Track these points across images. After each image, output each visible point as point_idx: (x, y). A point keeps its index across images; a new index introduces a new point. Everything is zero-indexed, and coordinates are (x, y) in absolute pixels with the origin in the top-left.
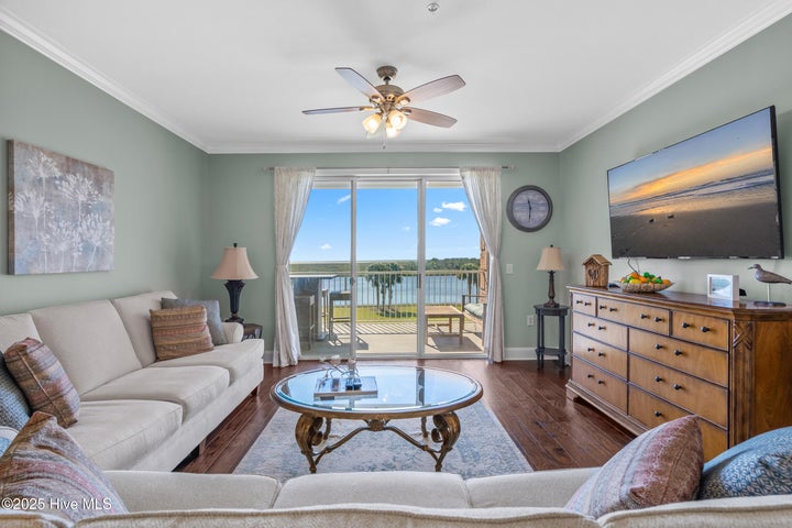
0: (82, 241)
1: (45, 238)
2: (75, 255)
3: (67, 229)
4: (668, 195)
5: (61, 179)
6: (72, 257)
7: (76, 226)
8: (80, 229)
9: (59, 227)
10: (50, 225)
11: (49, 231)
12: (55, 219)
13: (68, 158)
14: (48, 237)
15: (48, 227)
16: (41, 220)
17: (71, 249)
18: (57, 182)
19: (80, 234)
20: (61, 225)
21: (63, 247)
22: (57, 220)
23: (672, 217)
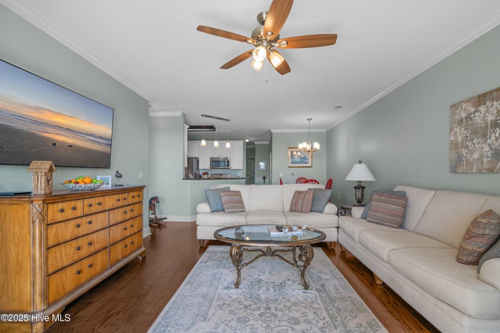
0: (491, 149)
1: (464, 152)
2: (485, 160)
3: (478, 143)
4: (68, 130)
5: (474, 112)
6: (483, 162)
7: (486, 139)
8: (489, 141)
9: (473, 143)
10: (468, 143)
11: (467, 147)
12: (471, 140)
13: (479, 96)
14: (466, 150)
15: (466, 145)
16: (462, 142)
17: (482, 156)
18: (472, 115)
19: (489, 145)
20: (475, 141)
21: (476, 156)
22: (472, 140)
23: (71, 146)
